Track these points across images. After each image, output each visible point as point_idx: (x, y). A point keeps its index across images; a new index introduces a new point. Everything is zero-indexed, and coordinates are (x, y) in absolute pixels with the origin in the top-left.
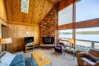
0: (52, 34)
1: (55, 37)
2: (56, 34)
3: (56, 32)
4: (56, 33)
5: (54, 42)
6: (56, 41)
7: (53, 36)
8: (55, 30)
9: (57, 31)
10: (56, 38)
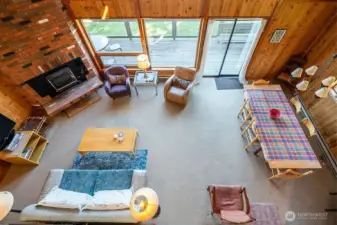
0: (64, 47)
1: (81, 53)
2: (80, 42)
3: (74, 32)
4: (77, 37)
5: (87, 72)
6: (91, 67)
7: (70, 55)
8: (66, 25)
9: (75, 26)
10: (86, 58)
